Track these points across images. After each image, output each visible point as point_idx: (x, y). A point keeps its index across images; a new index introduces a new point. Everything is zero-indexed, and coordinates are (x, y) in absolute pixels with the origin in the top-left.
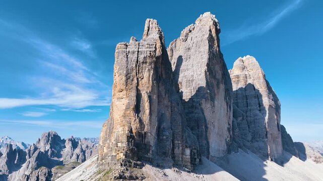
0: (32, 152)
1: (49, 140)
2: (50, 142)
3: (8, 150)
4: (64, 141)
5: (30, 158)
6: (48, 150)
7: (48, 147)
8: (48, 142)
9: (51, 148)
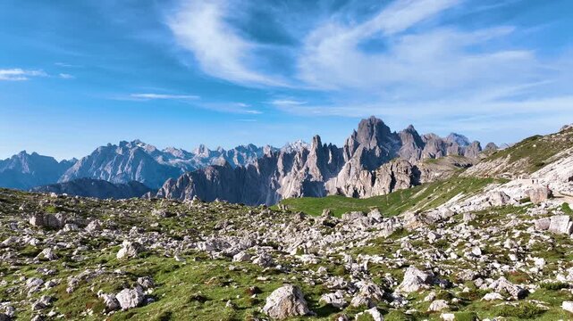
0: (351, 150)
1: (372, 131)
2: (374, 135)
3: (316, 146)
4: (396, 135)
5: (349, 159)
6: (375, 148)
7: (373, 144)
8: (371, 134)
9: (378, 144)
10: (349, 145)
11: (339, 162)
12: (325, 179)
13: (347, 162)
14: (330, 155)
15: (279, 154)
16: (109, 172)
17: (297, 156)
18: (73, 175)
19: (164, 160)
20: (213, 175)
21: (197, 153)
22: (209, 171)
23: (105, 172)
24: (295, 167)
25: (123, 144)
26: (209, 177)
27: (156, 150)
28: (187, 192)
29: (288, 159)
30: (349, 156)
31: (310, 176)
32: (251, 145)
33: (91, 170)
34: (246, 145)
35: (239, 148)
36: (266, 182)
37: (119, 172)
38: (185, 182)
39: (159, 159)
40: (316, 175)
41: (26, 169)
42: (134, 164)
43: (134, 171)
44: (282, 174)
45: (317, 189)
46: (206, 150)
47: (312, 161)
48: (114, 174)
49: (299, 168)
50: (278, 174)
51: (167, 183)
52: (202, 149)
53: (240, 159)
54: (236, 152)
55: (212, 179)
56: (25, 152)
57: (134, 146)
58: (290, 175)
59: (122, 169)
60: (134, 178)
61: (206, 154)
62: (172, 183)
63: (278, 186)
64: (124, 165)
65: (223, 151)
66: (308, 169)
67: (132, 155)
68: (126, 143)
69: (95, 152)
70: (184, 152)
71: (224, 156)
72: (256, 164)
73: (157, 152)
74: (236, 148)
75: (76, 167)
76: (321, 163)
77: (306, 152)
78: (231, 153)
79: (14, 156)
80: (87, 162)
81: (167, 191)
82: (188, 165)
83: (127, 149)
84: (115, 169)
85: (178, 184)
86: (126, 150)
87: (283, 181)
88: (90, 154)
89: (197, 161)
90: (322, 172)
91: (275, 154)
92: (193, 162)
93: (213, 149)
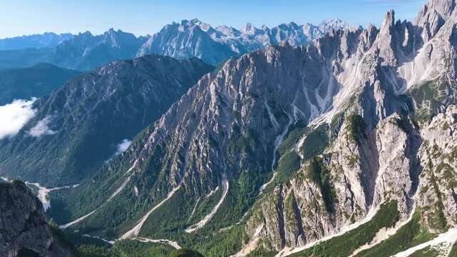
10: (431, 22)
11: (416, 42)
12: (399, 64)
13: (426, 44)
14: (407, 34)
15: (343, 32)
16: (174, 47)
17: (363, 35)
18: (147, 50)
19: (217, 37)
20: (274, 57)
21: (245, 30)
22: (269, 52)
23: (171, 48)
24: (360, 47)
25: (184, 22)
26: (269, 60)
27: (211, 28)
28: (247, 75)
29: (353, 38)
30: (430, 35)
31: (381, 60)
32: (293, 24)
33: (160, 46)
34: (287, 23)
35: (282, 26)
36: (327, 64)
37: (182, 47)
38: (245, 64)
39: (213, 36)
40: (388, 58)
41: (114, 44)
42: (194, 40)
43: (194, 46)
44: (346, 55)
45: (389, 75)
46: (252, 28)
47: (384, 40)
48: (178, 49)
49: (366, 49)
50: (341, 56)
51: (227, 64)
52: (249, 27)
53: (282, 37)
54: (279, 30)
55: (273, 61)
56: (112, 29)
57: (193, 24)
58: (355, 57)
59: (184, 44)
60: (194, 53)
61: (252, 32)
62: (232, 65)
63: (341, 70)
64: (186, 41)
65: (267, 29)
66: (378, 52)
67: (191, 33)
68: (186, 21)
69: (163, 30)
70: (234, 30)
71: (269, 34)
72: (318, 45)
73: (212, 30)
74: (279, 26)
75: (149, 42)
76: (395, 44)
77: (375, 32)
78: (275, 31)
79: (106, 33)
80: (157, 38)
81: (227, 74)
82: (237, 42)
83: (188, 27)
84: (179, 44)
85: (238, 66)
86: (186, 28)
87: (347, 64)
88: (159, 31)
89: (245, 38)
90: (396, 55)
91: (338, 32)
92: (241, 39)
93: (259, 27)
